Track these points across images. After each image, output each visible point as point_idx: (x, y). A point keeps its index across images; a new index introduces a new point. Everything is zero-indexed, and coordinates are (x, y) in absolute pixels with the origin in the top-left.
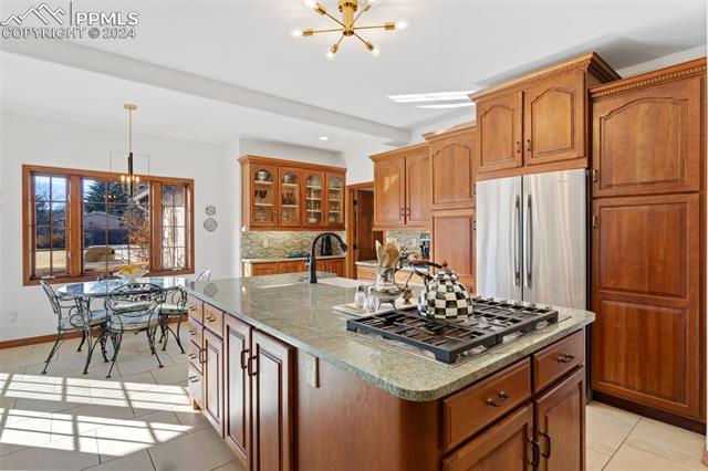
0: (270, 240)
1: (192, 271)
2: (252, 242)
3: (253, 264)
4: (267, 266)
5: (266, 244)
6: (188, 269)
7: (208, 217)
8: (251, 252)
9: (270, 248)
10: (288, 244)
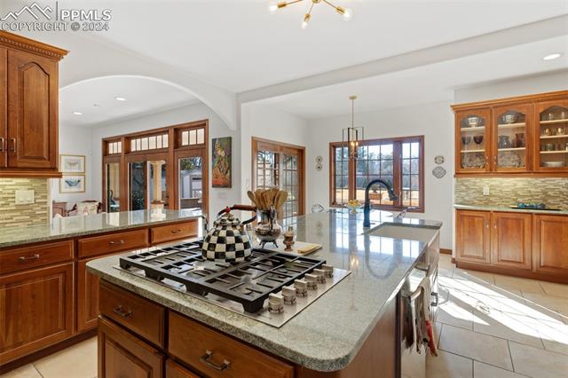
0: (492, 188)
1: (423, 211)
2: (468, 188)
3: (458, 210)
4: (475, 214)
5: (486, 191)
6: (421, 209)
7: (436, 165)
8: (466, 198)
9: (491, 195)
10: (520, 193)
